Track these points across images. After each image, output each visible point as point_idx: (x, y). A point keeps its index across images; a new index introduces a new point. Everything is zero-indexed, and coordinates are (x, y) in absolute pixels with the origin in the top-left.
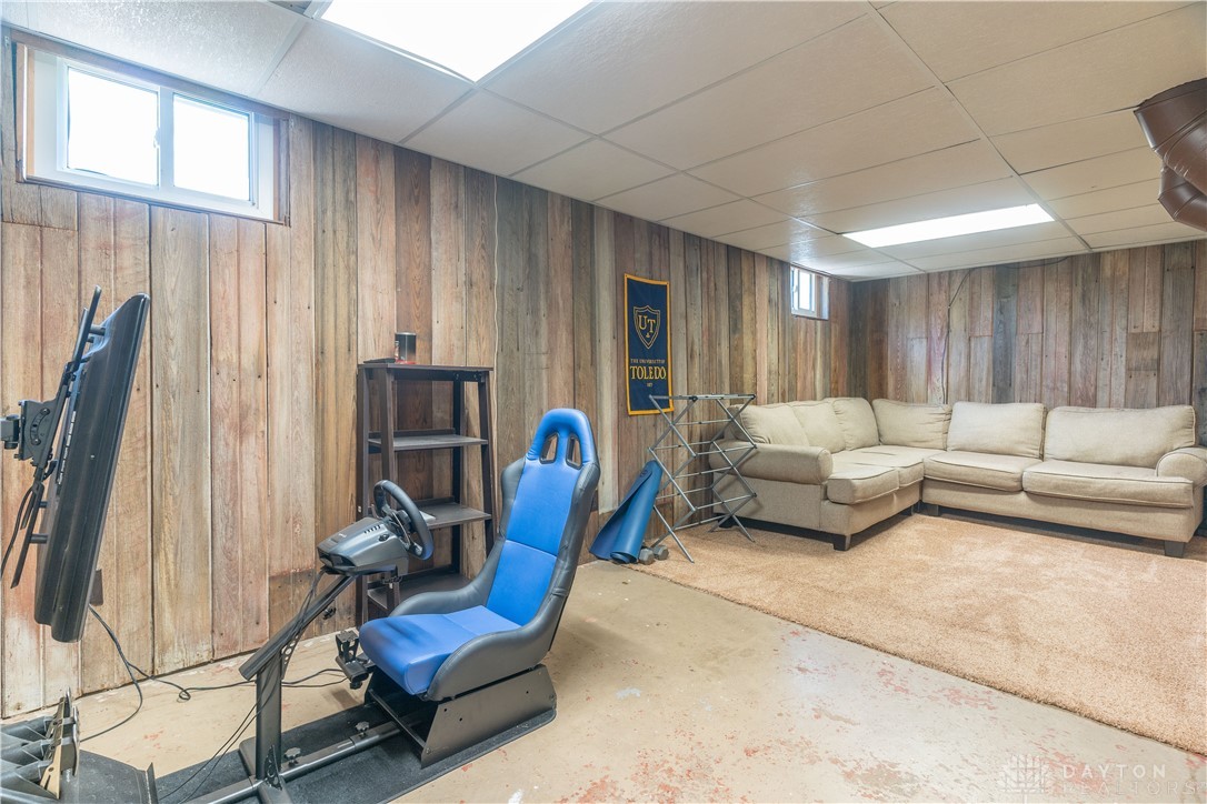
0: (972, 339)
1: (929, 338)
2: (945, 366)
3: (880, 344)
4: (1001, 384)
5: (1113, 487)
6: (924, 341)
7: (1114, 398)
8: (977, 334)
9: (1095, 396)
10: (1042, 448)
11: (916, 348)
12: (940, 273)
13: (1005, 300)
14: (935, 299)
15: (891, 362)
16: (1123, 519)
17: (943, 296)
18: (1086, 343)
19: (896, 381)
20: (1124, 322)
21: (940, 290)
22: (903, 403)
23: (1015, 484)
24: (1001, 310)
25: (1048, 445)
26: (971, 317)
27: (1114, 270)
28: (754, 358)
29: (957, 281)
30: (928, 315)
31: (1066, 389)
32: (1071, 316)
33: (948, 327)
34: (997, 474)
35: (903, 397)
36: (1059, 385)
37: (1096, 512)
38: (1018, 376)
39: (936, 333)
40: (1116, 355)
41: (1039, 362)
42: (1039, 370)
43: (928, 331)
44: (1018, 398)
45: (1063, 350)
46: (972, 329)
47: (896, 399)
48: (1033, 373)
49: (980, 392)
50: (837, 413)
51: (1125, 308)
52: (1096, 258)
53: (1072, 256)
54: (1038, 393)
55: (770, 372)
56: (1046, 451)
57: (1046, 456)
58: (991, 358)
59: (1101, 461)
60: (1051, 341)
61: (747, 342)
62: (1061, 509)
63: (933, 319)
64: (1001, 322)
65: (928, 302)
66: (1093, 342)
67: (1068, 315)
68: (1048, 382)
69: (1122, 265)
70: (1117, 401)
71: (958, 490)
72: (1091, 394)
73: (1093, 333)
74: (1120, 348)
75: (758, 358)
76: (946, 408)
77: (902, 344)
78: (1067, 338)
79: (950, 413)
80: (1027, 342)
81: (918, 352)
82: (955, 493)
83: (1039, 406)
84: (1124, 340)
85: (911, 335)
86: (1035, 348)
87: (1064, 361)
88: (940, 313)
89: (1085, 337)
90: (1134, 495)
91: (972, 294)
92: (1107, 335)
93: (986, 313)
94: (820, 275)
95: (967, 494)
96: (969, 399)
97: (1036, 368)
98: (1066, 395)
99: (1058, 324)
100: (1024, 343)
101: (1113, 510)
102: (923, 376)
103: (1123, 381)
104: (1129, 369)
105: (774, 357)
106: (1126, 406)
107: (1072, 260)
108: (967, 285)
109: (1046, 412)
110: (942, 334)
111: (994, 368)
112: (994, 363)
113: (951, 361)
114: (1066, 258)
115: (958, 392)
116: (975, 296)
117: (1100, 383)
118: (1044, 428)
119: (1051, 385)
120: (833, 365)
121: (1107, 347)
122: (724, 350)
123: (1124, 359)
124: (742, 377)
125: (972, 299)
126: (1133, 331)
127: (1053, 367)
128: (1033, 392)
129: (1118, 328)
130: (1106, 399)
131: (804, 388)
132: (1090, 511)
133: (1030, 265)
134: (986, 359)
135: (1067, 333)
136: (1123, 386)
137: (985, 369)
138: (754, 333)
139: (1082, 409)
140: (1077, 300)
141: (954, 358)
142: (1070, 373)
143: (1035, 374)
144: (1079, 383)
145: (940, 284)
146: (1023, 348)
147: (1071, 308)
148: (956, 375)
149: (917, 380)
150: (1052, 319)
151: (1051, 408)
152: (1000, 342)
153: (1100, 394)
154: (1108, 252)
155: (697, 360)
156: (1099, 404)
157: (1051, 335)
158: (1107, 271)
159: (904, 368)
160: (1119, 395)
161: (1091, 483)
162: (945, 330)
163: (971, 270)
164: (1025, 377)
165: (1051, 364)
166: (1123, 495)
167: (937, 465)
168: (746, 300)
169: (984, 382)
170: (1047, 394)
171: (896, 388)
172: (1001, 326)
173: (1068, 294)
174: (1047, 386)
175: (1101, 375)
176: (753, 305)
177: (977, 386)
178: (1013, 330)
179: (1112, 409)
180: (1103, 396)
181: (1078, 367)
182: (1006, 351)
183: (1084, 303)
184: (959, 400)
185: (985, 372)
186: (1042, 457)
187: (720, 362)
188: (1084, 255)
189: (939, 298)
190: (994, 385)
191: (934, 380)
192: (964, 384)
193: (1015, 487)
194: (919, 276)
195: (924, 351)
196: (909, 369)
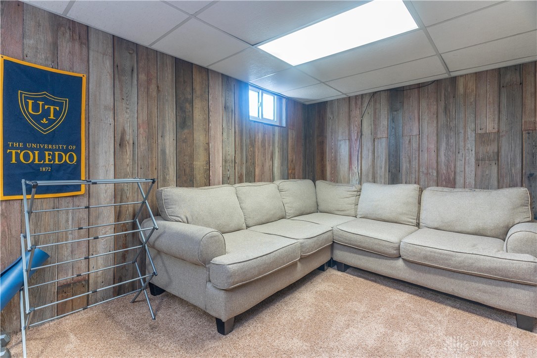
0: (376, 140)
1: (350, 140)
2: (359, 158)
3: (322, 143)
4: (393, 171)
5: (470, 261)
6: (347, 141)
7: (467, 181)
8: (379, 136)
9: (455, 179)
10: (418, 218)
11: (343, 146)
12: (356, 96)
13: (396, 113)
14: (353, 113)
15: (328, 156)
16: (480, 290)
17: (358, 112)
18: (448, 141)
19: (331, 168)
20: (473, 126)
21: (356, 108)
22: (334, 184)
23: (395, 252)
24: (393, 120)
25: (422, 216)
26: (375, 125)
27: (466, 87)
28: (207, 150)
29: (366, 100)
30: (349, 124)
31: (435, 174)
32: (437, 122)
33: (361, 131)
34: (382, 243)
35: (335, 180)
36: (430, 171)
37: (457, 282)
38: (404, 165)
39: (354, 137)
40: (468, 149)
41: (417, 155)
42: (417, 161)
43: (350, 135)
44: (404, 180)
45: (433, 146)
46: (376, 133)
47: (331, 181)
48: (414, 163)
49: (381, 176)
50: (280, 191)
51: (473, 116)
52: (454, 80)
53: (438, 80)
54: (417, 177)
55: (225, 161)
56: (421, 220)
57: (421, 224)
58: (387, 152)
59: (460, 230)
60: (425, 140)
61: (199, 137)
62: (429, 276)
63: (352, 127)
64: (393, 128)
65: (350, 116)
66: (452, 141)
67: (435, 122)
68: (423, 169)
69: (471, 85)
70: (470, 183)
71: (356, 253)
72: (451, 178)
73: (452, 134)
74: (471, 144)
75: (211, 150)
76: (358, 187)
77: (335, 144)
78: (435, 138)
79: (360, 191)
80: (410, 142)
81: (344, 149)
82: (353, 255)
83: (416, 186)
84: (473, 139)
85: (340, 138)
86: (415, 145)
87: (433, 154)
88: (356, 123)
89: (447, 137)
90: (489, 270)
91: (375, 110)
92: (462, 135)
93: (384, 122)
94: (280, 97)
95: (361, 257)
96: (374, 181)
97: (416, 159)
98: (435, 178)
99: (429, 129)
100: (407, 142)
101: (471, 281)
102: (347, 165)
103: (473, 169)
104: (477, 160)
105: (231, 150)
106: (476, 188)
107: (437, 83)
108: (372, 103)
109: (421, 191)
110: (357, 137)
111: (389, 159)
112: (389, 156)
113: (363, 155)
114: (434, 81)
115: (367, 176)
116: (377, 111)
117: (458, 170)
118: (419, 203)
119: (425, 171)
120: (290, 158)
121: (462, 144)
122: (169, 142)
123: (473, 152)
124: (192, 164)
125: (375, 113)
126: (480, 132)
127: (426, 159)
128: (414, 176)
129: (469, 130)
130: (462, 181)
131: (262, 172)
132: (452, 280)
133: (411, 88)
134: (384, 154)
135: (435, 134)
136: (474, 172)
137: (384, 160)
138: (207, 131)
139: (446, 189)
140: (441, 110)
141: (365, 152)
142: (437, 162)
143: (415, 163)
144: (443, 170)
145: (356, 103)
146: (407, 146)
147: (437, 116)
148: (366, 164)
149: (343, 167)
150: (425, 124)
151: (425, 188)
152: (393, 142)
153: (458, 178)
154: (461, 76)
155: (129, 149)
156: (457, 185)
157: (425, 136)
158: (461, 89)
159: (336, 160)
160: (471, 179)
161: (452, 256)
162: (360, 134)
163: (374, 93)
164: (408, 165)
165: (425, 156)
166: (479, 269)
167: (341, 232)
168: (198, 105)
169: (383, 169)
170: (423, 177)
171: (331, 173)
172: (393, 130)
173: (435, 107)
174: (423, 172)
175: (458, 163)
176: (206, 108)
177: (379, 172)
178: (401, 133)
179: (467, 190)
180: (460, 180)
181: (443, 158)
182: (396, 148)
183: (446, 113)
184: (368, 181)
185: (383, 163)
186: (418, 225)
187: (164, 152)
188: (446, 79)
189: (356, 113)
190: (389, 171)
191: (354, 168)
192: (371, 170)
193: (394, 254)
194: (344, 99)
195: (347, 149)
196: (338, 161)
